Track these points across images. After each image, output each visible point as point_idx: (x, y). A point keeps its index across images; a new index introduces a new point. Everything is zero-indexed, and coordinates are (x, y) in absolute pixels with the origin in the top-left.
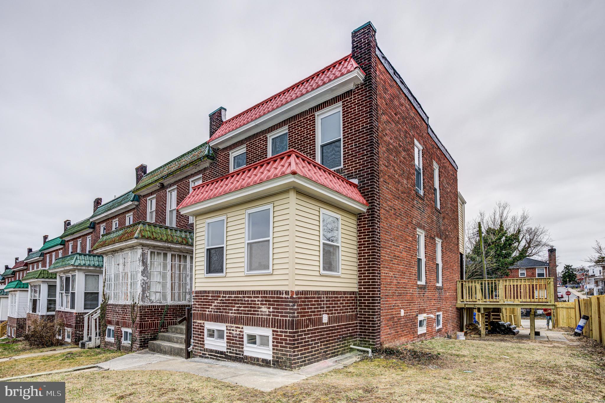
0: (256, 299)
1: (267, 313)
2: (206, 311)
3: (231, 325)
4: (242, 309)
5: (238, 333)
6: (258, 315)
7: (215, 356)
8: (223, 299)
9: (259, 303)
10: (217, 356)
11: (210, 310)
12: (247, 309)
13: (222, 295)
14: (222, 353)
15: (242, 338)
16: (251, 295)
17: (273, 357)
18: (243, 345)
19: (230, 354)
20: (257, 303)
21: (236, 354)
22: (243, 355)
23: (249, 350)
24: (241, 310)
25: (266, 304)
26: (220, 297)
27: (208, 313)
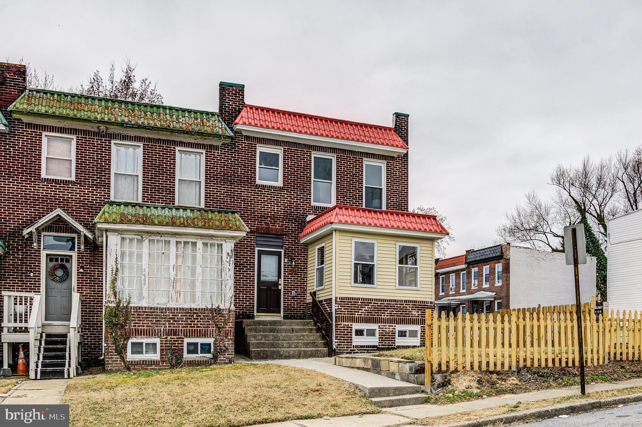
0: (408, 306)
1: (417, 315)
2: (355, 314)
3: (385, 324)
4: (395, 312)
5: (391, 330)
6: (409, 316)
7: (365, 350)
8: (375, 305)
9: (410, 308)
10: (368, 350)
11: (360, 313)
12: (399, 313)
13: (374, 302)
14: (374, 346)
15: (395, 333)
16: (403, 303)
17: (421, 343)
18: (395, 338)
19: (382, 347)
20: (408, 308)
21: (388, 345)
22: (395, 345)
23: (399, 341)
24: (394, 314)
25: (416, 310)
26: (371, 303)
27: (358, 316)
